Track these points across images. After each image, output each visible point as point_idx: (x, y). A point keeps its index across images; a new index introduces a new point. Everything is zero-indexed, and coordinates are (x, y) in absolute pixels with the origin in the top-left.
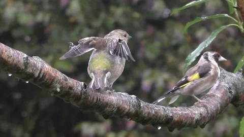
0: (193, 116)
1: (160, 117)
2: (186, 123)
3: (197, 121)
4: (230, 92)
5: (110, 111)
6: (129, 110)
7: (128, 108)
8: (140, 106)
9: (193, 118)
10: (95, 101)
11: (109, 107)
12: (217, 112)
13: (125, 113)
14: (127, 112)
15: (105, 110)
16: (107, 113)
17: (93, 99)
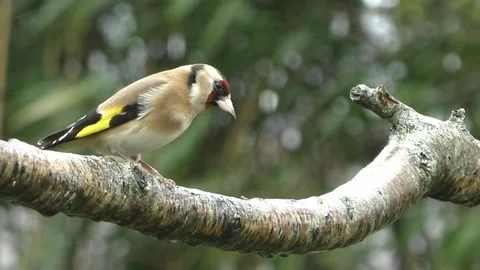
0: (306, 221)
1: (205, 220)
2: (284, 238)
3: (315, 233)
4: (423, 166)
5: (58, 201)
6: (113, 198)
7: (109, 195)
8: (142, 189)
9: (305, 226)
10: (9, 171)
11: (53, 189)
12: (378, 216)
13: (102, 206)
14: (109, 205)
15: (42, 198)
16: (47, 204)
17: (5, 166)
